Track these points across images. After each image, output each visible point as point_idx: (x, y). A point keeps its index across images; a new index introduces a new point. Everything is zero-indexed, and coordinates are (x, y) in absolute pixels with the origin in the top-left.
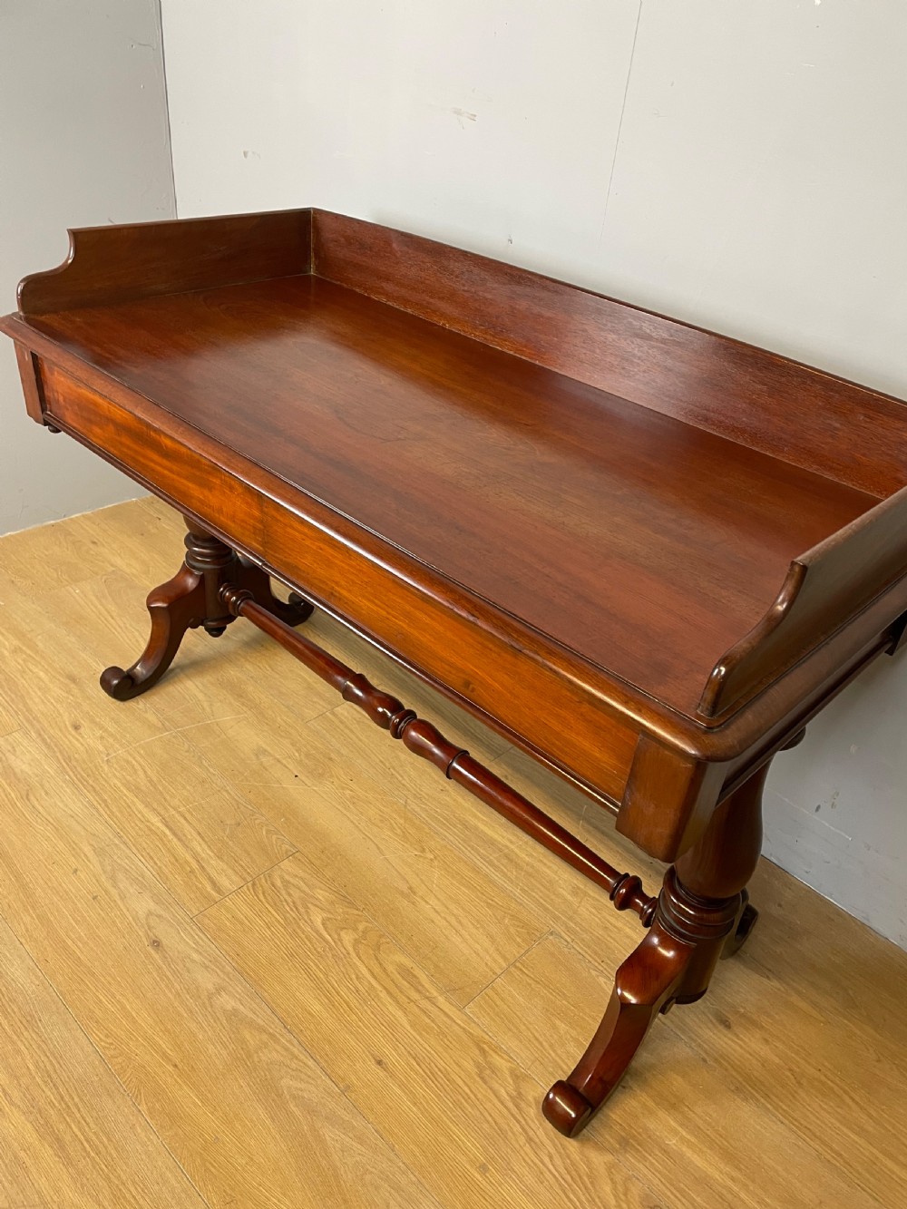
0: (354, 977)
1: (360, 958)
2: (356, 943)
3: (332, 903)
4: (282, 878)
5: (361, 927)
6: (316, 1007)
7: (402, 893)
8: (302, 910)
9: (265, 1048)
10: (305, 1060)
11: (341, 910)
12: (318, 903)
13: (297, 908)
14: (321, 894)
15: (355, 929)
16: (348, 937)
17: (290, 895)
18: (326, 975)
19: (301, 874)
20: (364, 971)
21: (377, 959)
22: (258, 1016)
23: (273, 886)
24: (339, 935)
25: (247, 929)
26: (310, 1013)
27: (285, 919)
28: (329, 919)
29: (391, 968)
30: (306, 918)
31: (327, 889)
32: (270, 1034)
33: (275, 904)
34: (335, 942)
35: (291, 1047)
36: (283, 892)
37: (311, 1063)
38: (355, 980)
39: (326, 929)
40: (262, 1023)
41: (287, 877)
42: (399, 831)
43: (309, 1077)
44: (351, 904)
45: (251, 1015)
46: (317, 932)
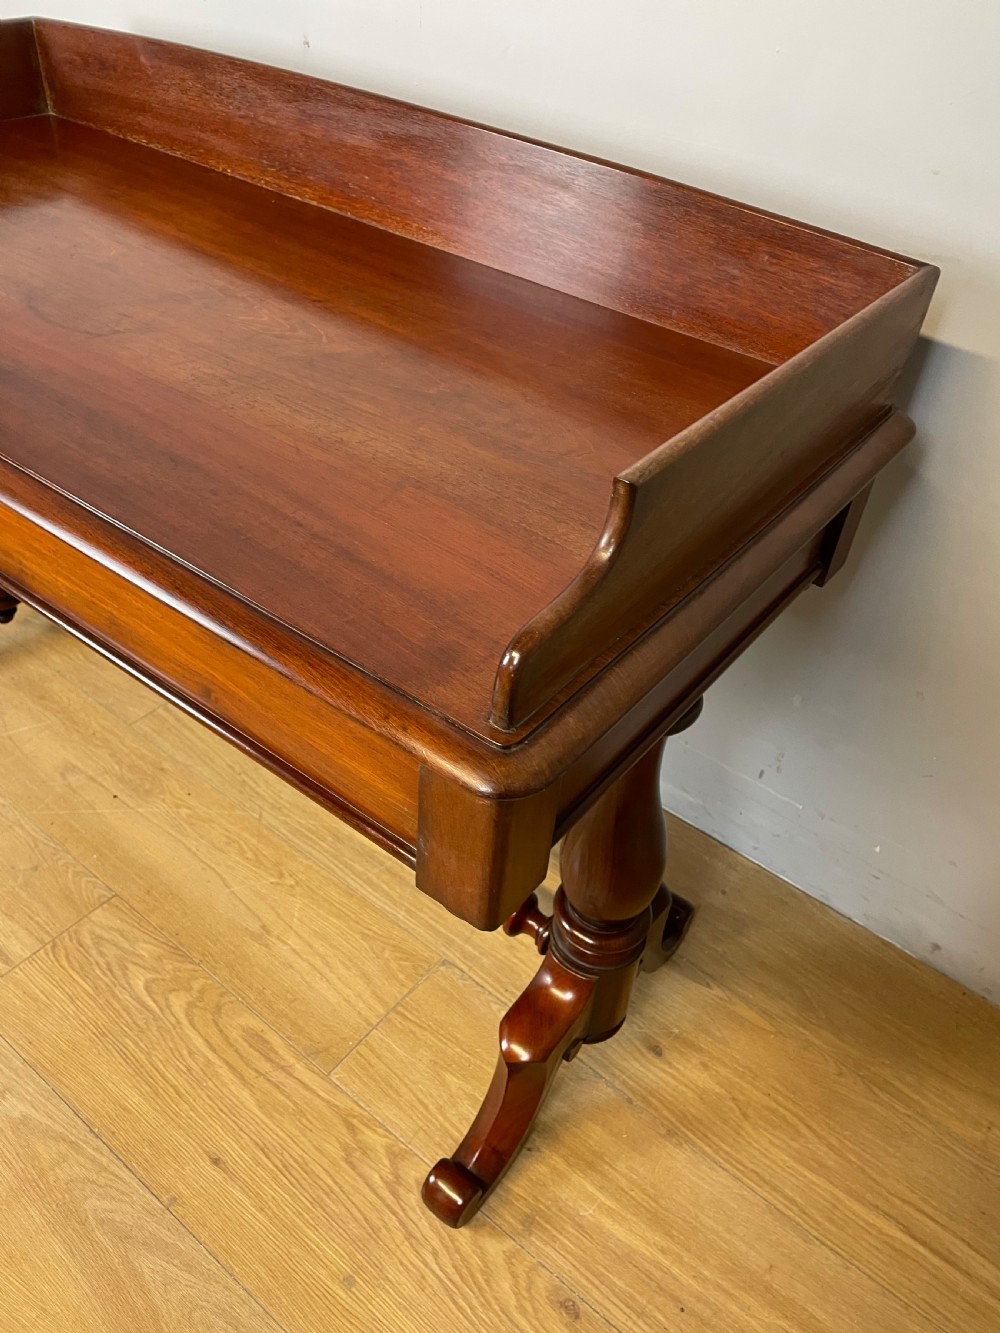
0: (185, 1052)
1: (193, 1026)
2: (190, 1005)
3: (159, 959)
4: (92, 933)
5: (196, 985)
6: (134, 1099)
7: (253, 935)
8: (119, 973)
9: (64, 1161)
10: (117, 1171)
11: (171, 967)
12: (141, 962)
13: (111, 972)
14: (146, 949)
15: (189, 990)
16: (178, 1002)
17: (102, 954)
18: (148, 1055)
19: (117, 924)
20: (199, 1042)
21: (217, 1024)
22: (55, 1120)
23: (81, 946)
24: (167, 999)
25: (43, 1007)
26: (125, 1109)
27: (96, 988)
28: (154, 980)
29: (235, 1035)
30: (123, 982)
31: (153, 941)
32: (72, 1142)
33: (82, 968)
34: (161, 1009)
35: (97, 1156)
36: (94, 952)
37: (125, 1174)
38: (187, 1056)
39: (150, 993)
40: (61, 1130)
41: (99, 931)
42: (250, 855)
43: (123, 1193)
44: (186, 957)
45: (45, 1120)
46: (138, 999)
